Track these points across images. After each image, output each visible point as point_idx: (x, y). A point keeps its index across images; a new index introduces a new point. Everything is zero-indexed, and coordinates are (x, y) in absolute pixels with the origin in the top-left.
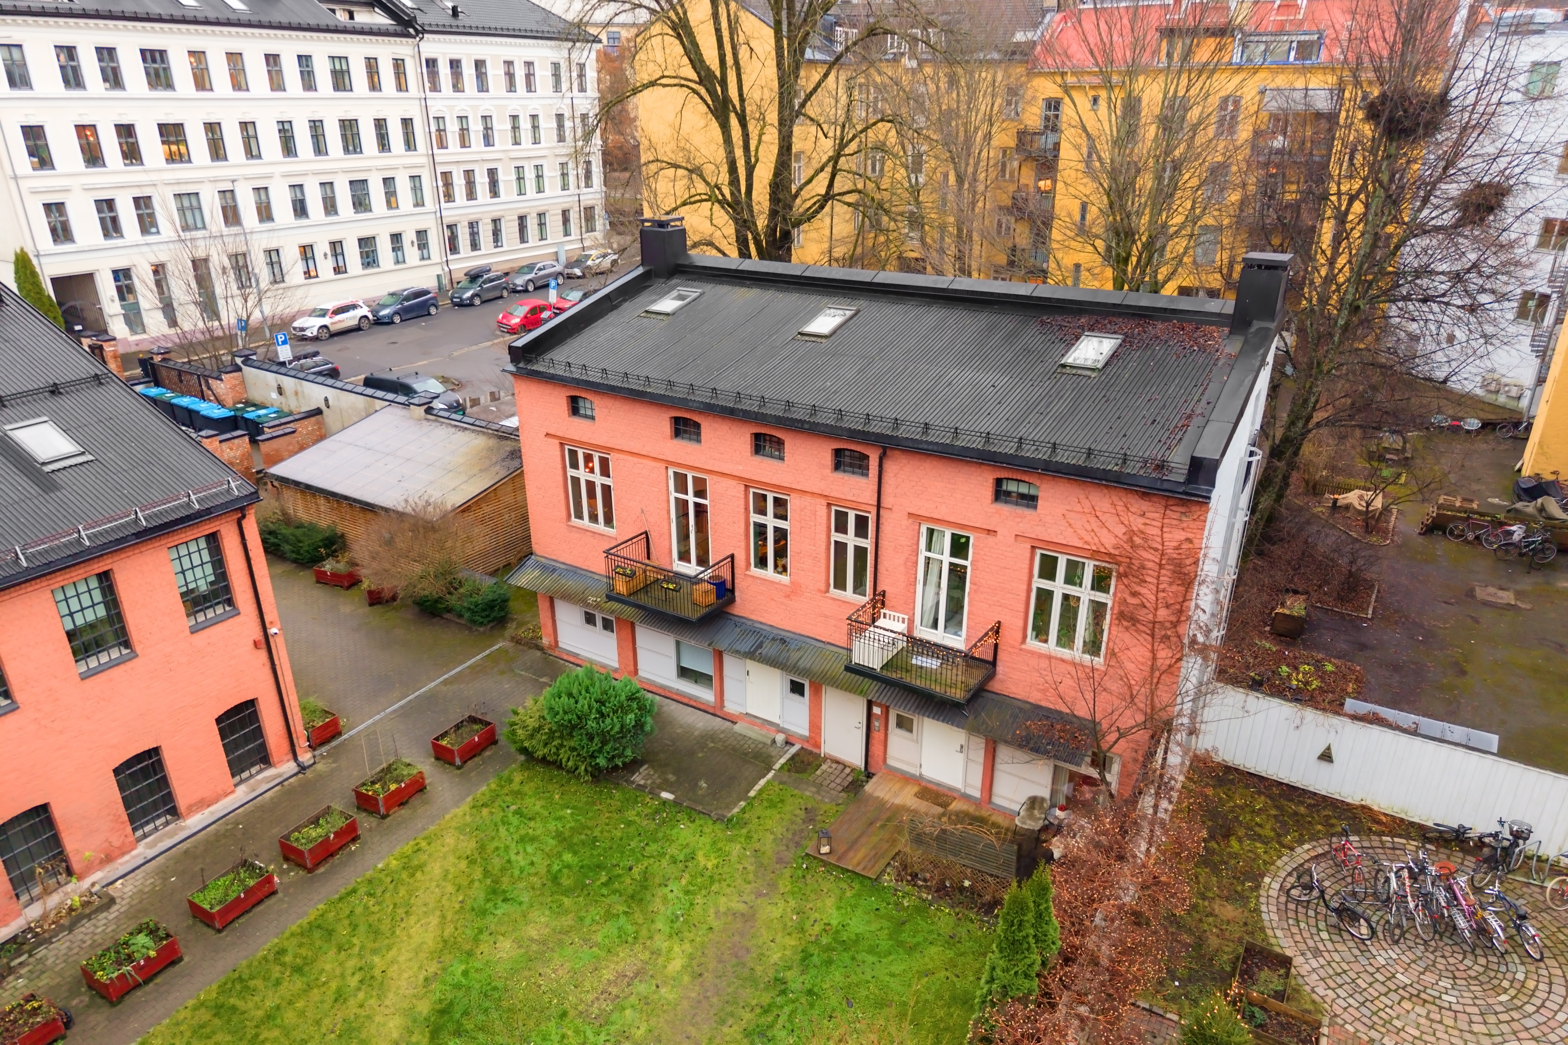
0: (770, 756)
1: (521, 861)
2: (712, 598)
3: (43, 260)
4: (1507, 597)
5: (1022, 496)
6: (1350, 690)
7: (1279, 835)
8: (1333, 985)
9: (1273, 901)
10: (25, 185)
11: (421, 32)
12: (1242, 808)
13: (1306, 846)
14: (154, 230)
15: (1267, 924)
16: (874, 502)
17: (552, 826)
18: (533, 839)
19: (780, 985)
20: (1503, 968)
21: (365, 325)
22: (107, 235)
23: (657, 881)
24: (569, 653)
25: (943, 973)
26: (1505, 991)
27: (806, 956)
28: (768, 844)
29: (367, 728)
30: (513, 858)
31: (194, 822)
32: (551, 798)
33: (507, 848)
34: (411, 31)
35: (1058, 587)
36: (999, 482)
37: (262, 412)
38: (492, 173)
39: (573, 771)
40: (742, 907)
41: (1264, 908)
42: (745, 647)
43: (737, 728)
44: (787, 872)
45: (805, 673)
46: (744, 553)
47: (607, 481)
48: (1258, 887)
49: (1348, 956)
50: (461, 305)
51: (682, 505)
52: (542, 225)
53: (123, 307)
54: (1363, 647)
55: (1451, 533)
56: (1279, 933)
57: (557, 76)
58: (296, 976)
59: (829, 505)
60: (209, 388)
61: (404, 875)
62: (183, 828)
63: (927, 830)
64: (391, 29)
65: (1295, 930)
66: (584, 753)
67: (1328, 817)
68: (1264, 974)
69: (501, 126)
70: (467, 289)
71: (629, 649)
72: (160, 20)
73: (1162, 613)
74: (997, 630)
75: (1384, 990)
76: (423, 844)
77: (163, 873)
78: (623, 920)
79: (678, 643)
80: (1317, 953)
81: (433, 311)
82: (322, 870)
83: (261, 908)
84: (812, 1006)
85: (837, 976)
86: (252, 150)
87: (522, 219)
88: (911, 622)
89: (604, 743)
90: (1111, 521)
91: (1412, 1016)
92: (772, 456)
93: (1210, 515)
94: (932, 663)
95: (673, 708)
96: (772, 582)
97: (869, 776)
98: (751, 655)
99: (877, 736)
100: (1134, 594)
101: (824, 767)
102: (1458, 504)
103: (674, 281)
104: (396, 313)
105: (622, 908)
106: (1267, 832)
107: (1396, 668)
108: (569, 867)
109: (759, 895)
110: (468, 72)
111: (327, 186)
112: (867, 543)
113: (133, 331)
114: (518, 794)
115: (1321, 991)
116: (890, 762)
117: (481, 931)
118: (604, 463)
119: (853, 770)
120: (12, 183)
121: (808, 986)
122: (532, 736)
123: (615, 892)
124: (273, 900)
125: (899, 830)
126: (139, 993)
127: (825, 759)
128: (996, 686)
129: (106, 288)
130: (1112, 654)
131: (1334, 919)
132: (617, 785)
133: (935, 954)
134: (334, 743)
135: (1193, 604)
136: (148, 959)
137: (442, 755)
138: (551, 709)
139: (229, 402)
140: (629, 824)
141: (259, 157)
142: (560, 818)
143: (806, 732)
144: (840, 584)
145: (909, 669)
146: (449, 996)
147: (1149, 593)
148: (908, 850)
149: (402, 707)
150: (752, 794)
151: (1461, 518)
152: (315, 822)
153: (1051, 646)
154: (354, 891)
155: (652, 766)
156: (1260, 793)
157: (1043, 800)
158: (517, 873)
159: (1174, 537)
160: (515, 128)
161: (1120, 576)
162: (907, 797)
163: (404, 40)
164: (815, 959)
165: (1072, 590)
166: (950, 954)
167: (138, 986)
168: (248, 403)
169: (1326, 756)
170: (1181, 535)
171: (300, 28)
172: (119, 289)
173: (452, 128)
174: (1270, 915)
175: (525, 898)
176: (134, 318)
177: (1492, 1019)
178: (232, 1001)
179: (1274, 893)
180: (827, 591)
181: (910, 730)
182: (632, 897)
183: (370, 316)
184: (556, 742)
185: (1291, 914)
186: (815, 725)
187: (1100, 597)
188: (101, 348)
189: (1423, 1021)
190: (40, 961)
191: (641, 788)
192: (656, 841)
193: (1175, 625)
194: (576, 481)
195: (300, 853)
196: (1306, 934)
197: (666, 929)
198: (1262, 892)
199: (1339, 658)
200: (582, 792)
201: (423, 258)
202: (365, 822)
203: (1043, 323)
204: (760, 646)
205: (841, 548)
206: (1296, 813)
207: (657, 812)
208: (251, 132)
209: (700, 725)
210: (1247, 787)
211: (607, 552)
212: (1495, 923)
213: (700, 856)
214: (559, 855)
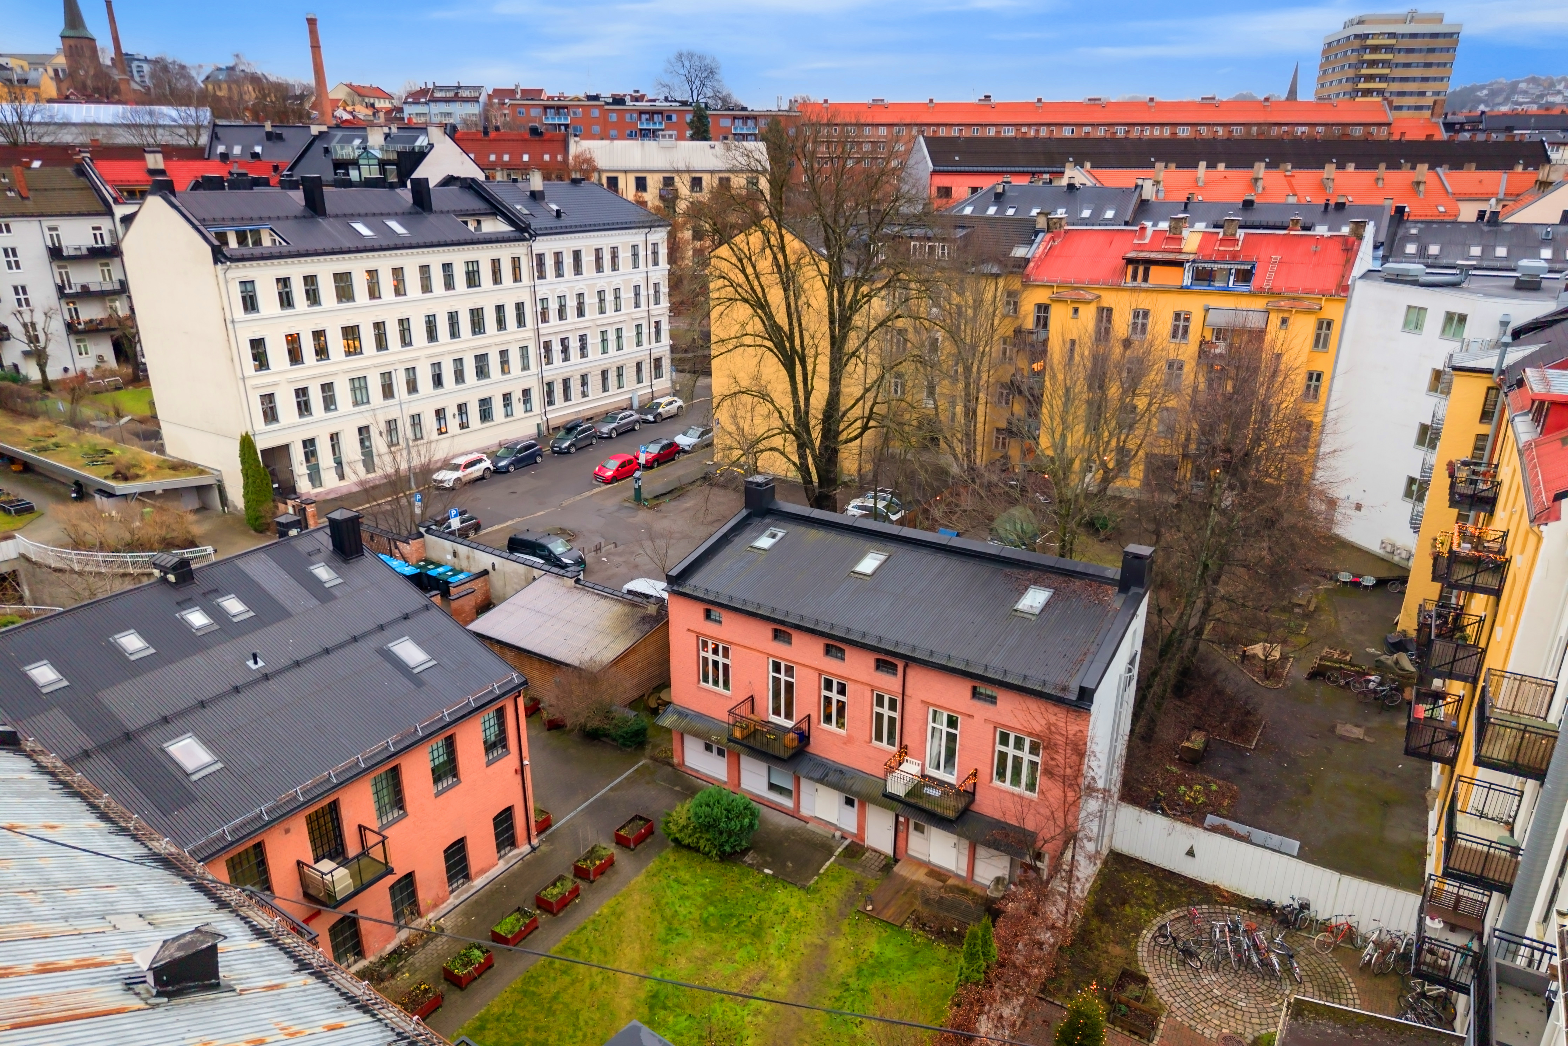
0: (831, 846)
1: (683, 911)
2: (796, 743)
3: (257, 438)
4: (1357, 733)
5: (989, 696)
6: (1225, 804)
7: (1157, 904)
8: (1173, 994)
9: (1146, 945)
10: (249, 383)
11: (534, 236)
12: (1136, 885)
13: (1173, 911)
14: (333, 407)
15: (1140, 958)
16: (901, 691)
17: (699, 889)
18: (688, 898)
19: (846, 986)
20: (1279, 987)
21: (488, 474)
22: (301, 415)
23: (768, 924)
24: (692, 769)
25: (940, 982)
26: (1276, 1000)
27: (860, 971)
28: (833, 904)
29: (568, 821)
30: (678, 909)
31: (478, 882)
32: (695, 871)
33: (673, 903)
34: (526, 235)
35: (1011, 751)
36: (974, 688)
37: (441, 570)
38: (583, 339)
39: (707, 854)
40: (818, 942)
41: (1139, 949)
42: (817, 775)
43: (809, 826)
44: (846, 921)
45: (857, 794)
46: (817, 713)
47: (727, 661)
48: (1138, 936)
49: (1186, 978)
50: (561, 452)
51: (776, 681)
52: (620, 375)
53: (308, 468)
54: (1242, 771)
55: (1329, 678)
56: (1146, 964)
57: (635, 255)
58: (564, 976)
59: (872, 691)
60: (397, 548)
61: (613, 919)
62: (473, 887)
63: (932, 897)
64: (512, 235)
65: (1157, 962)
66: (716, 843)
67: (1191, 893)
68: (1132, 987)
69: (591, 301)
70: (564, 439)
71: (735, 769)
72: (349, 251)
73: (1068, 771)
74: (975, 775)
75: (1203, 998)
76: (621, 899)
77: (466, 914)
78: (749, 947)
79: (769, 768)
80: (1167, 976)
81: (539, 460)
82: (561, 914)
83: (531, 936)
84: (864, 997)
85: (878, 981)
86: (406, 340)
87: (604, 373)
88: (923, 765)
89: (730, 836)
90: (1038, 716)
91: (1218, 1013)
92: (836, 657)
93: (1092, 719)
94: (935, 793)
95: (764, 810)
96: (835, 734)
97: (896, 861)
98: (821, 781)
99: (902, 835)
100: (1053, 759)
101: (867, 854)
102: (1336, 656)
103: (767, 521)
104: (511, 464)
105: (748, 941)
106: (1150, 901)
107: (1262, 788)
108: (712, 915)
109: (830, 934)
110: (568, 261)
111: (459, 361)
112: (896, 715)
113: (314, 486)
114: (674, 869)
115: (1165, 998)
116: (910, 852)
117: (666, 953)
118: (726, 650)
119: (886, 857)
120: (241, 383)
121: (861, 987)
122: (680, 831)
123: (743, 931)
124: (536, 932)
125: (915, 896)
126: (475, 984)
127: (868, 849)
128: (975, 808)
129: (297, 454)
130: (1042, 792)
131: (1181, 956)
132: (735, 863)
133: (935, 970)
134: (548, 832)
135: (1086, 767)
136: (480, 963)
137: (621, 842)
138: (696, 814)
139: (414, 560)
140: (746, 889)
141: (410, 344)
142: (703, 885)
143: (855, 831)
144: (879, 738)
145: (921, 796)
146: (655, 988)
147: (1060, 758)
148: (920, 909)
149: (587, 807)
150: (822, 871)
151: (1335, 669)
152: (554, 885)
153: (1007, 785)
154: (585, 928)
155: (755, 851)
156: (1149, 876)
157: (1004, 879)
158: (682, 918)
159: (1073, 729)
160: (602, 301)
161: (1044, 748)
162: (920, 876)
163: (521, 243)
164: (865, 972)
165: (1018, 753)
166: (944, 971)
167: (475, 979)
168: (429, 562)
169: (1191, 853)
170: (1077, 728)
171: (446, 244)
172: (306, 454)
173: (553, 306)
174: (1142, 953)
175: (689, 933)
176: (315, 476)
177: (1264, 1015)
178: (531, 989)
179: (1147, 940)
180: (871, 741)
181: (923, 832)
182: (753, 934)
183: (492, 468)
184: (697, 835)
185: (1156, 953)
186: (861, 827)
187: (1035, 758)
188: (304, 509)
189: (1223, 1016)
190: (412, 964)
191: (751, 866)
192: (765, 900)
193: (1076, 777)
194: (705, 660)
195: (550, 904)
196: (1163, 965)
197: (776, 953)
198: (1141, 940)
199: (1224, 779)
200: (715, 868)
201: (526, 411)
202: (582, 885)
203: (1006, 575)
204: (827, 775)
205: (880, 716)
206: (1170, 890)
207: (763, 882)
208: (406, 326)
209: (784, 823)
210: (1143, 871)
211: (730, 712)
212: (1275, 961)
213: (792, 910)
214: (706, 908)
